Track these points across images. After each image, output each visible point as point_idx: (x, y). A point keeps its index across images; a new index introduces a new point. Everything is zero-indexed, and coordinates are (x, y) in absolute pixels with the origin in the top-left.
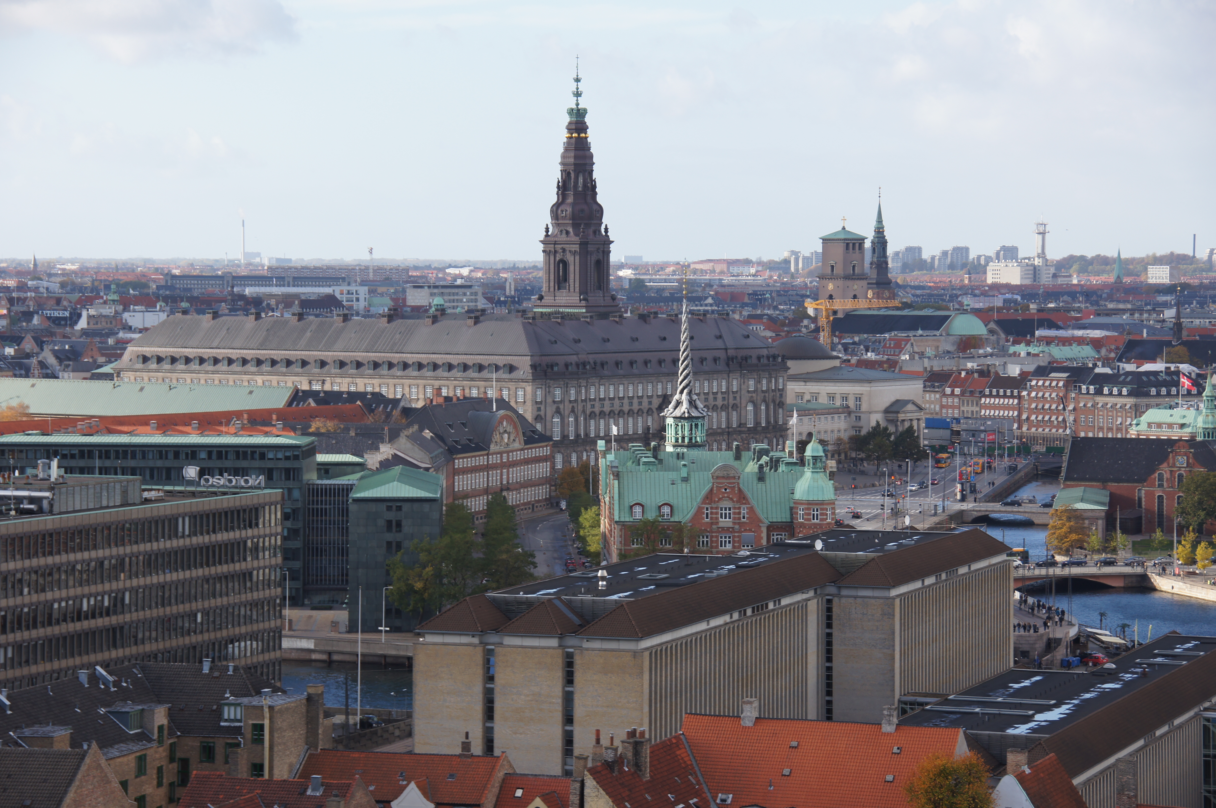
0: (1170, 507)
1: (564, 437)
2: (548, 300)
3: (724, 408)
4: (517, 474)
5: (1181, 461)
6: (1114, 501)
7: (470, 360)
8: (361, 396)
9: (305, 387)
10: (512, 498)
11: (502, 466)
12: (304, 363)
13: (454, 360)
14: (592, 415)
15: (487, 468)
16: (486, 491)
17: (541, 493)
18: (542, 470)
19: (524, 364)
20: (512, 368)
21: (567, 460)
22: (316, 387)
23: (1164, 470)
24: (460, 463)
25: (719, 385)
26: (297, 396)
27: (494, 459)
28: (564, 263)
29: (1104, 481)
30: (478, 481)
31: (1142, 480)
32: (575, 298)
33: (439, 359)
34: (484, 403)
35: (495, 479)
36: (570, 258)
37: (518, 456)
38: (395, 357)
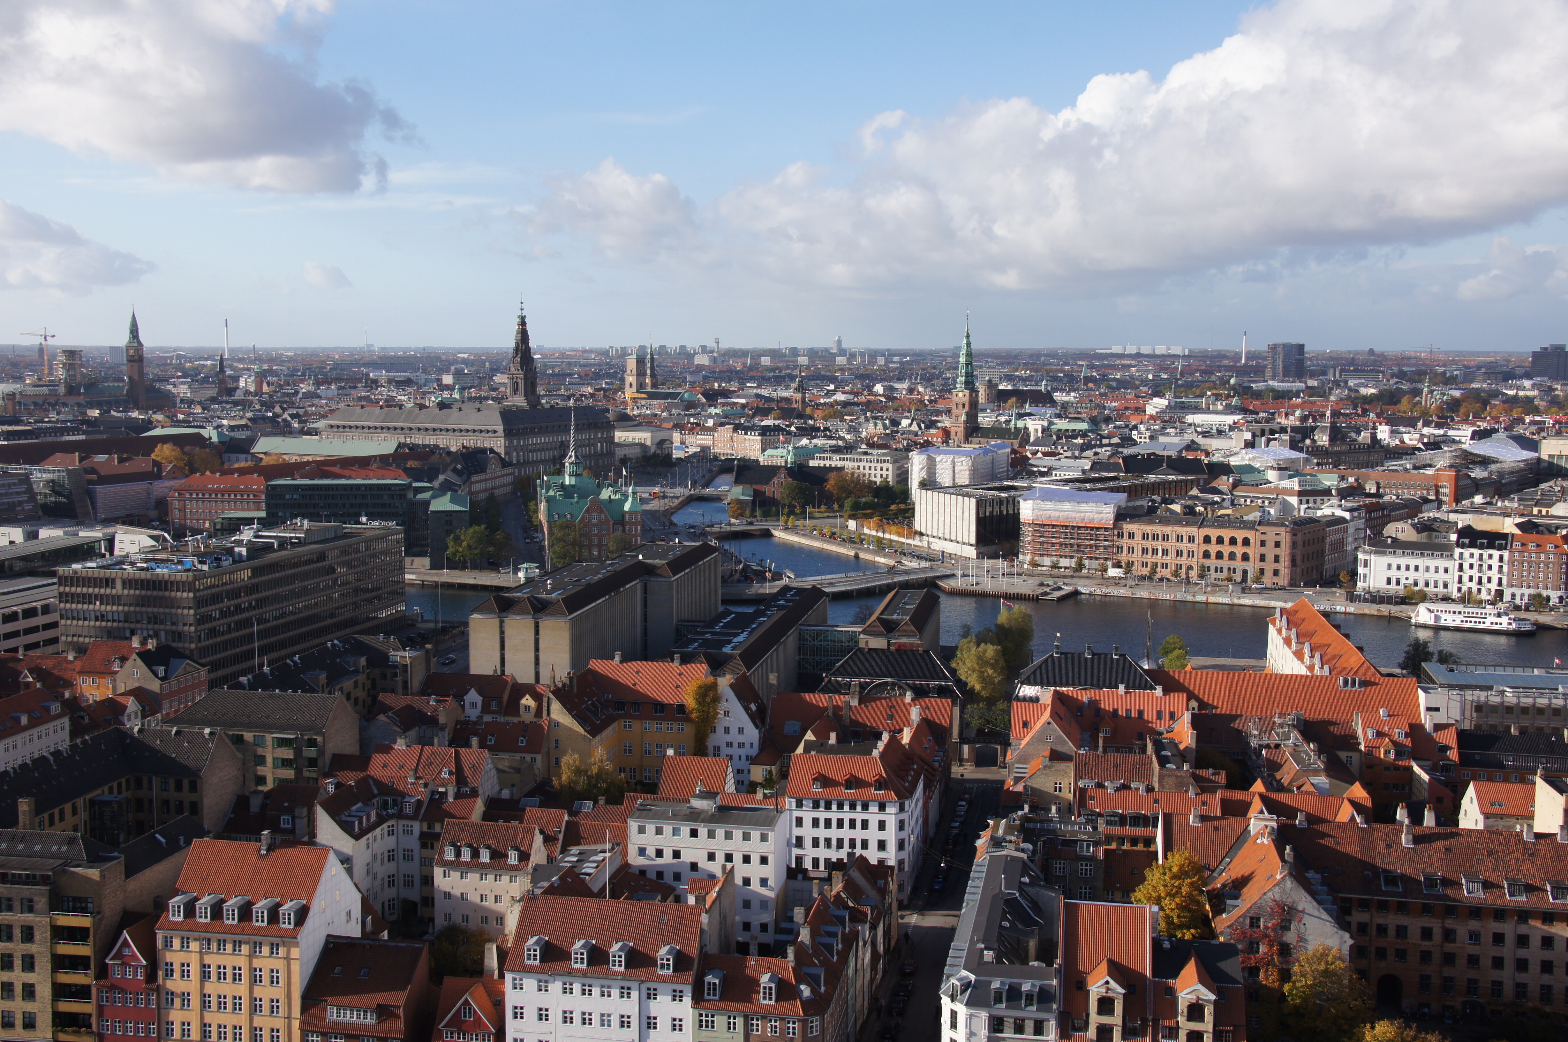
0: (778, 496)
1: (518, 461)
2: (510, 399)
3: (588, 445)
4: (498, 482)
5: (783, 476)
6: (757, 494)
7: (476, 428)
8: (429, 446)
9: (403, 441)
10: (497, 492)
11: (492, 479)
12: (402, 429)
13: (469, 427)
14: (530, 451)
15: (486, 480)
16: (486, 490)
17: (509, 489)
18: (510, 479)
19: (500, 429)
20: (495, 432)
21: (520, 472)
22: (408, 441)
23: (775, 480)
24: (474, 478)
25: (585, 436)
26: (399, 446)
27: (489, 476)
28: (518, 384)
29: (751, 483)
30: (482, 486)
31: (767, 483)
32: (522, 399)
33: (463, 427)
34: (483, 451)
35: (489, 484)
36: (519, 381)
37: (499, 474)
38: (443, 426)
